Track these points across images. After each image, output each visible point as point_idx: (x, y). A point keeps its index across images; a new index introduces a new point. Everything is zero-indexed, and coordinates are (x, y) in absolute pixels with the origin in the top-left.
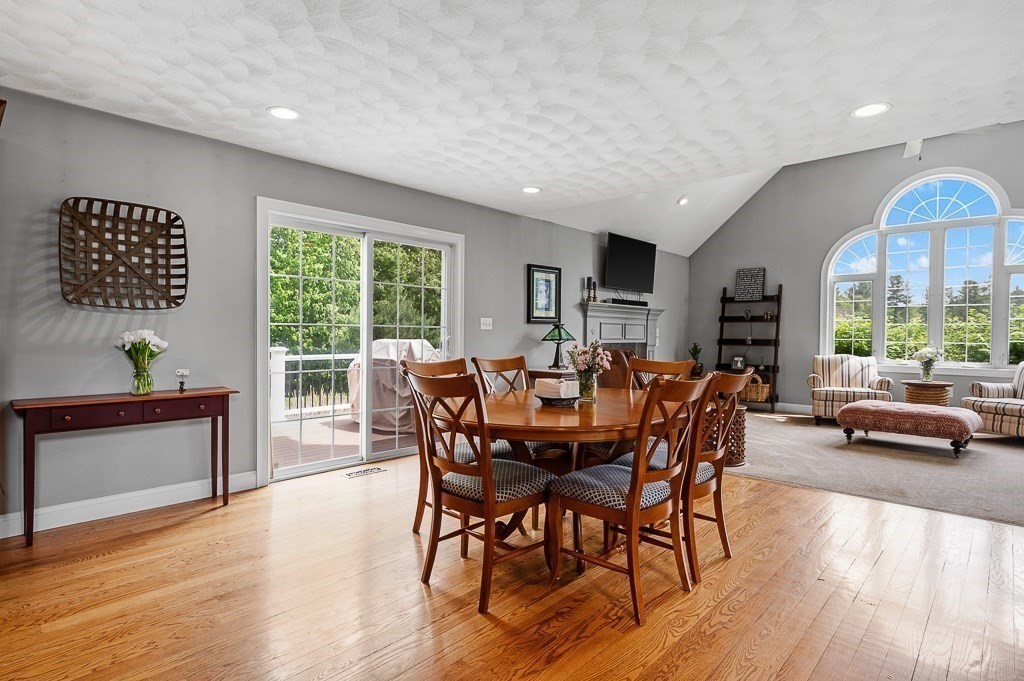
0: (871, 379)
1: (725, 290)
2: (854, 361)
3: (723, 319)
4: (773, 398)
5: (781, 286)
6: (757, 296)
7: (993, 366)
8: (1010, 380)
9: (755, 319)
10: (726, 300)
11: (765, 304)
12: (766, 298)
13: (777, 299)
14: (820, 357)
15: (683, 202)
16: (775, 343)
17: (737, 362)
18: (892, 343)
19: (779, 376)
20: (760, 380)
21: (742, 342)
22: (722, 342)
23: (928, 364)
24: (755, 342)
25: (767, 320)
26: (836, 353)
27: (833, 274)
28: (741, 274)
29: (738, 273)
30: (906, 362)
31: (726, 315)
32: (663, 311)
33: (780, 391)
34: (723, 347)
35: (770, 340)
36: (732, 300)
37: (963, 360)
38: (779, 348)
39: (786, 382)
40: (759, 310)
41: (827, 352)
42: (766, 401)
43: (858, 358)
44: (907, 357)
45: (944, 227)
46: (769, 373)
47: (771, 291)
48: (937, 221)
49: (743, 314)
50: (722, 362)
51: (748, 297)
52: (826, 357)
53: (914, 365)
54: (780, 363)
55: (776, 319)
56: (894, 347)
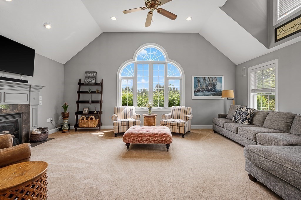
0: (134, 114)
1: (80, 80)
2: (128, 108)
3: (79, 92)
4: (100, 124)
5: (102, 79)
6: (94, 83)
7: (165, 108)
8: (170, 112)
9: (93, 92)
10: (80, 84)
11: (96, 86)
12: (97, 84)
13: (101, 84)
14: (117, 107)
15: (48, 27)
16: (101, 102)
17: (85, 110)
18: (139, 101)
19: (102, 115)
20: (94, 118)
21: (87, 102)
22: (78, 102)
23: (150, 109)
24: (93, 102)
25: (97, 93)
26: (122, 105)
27: (121, 76)
28: (87, 74)
29: (86, 72)
30: (143, 107)
31: (81, 91)
32: (43, 87)
33: (102, 121)
34: (80, 104)
35: (98, 101)
36: (83, 84)
37: (157, 106)
38: (102, 104)
39: (105, 117)
40: (94, 88)
41: (119, 105)
42: (97, 127)
43: (129, 107)
44: (143, 106)
45: (153, 63)
46: (98, 115)
47: (99, 81)
48: (151, 60)
49: (88, 90)
50: (79, 110)
51: (90, 83)
52: (119, 107)
53: (146, 108)
54: (102, 110)
55: (101, 92)
56: (140, 103)
